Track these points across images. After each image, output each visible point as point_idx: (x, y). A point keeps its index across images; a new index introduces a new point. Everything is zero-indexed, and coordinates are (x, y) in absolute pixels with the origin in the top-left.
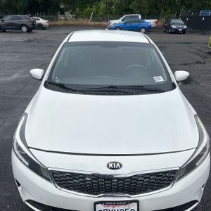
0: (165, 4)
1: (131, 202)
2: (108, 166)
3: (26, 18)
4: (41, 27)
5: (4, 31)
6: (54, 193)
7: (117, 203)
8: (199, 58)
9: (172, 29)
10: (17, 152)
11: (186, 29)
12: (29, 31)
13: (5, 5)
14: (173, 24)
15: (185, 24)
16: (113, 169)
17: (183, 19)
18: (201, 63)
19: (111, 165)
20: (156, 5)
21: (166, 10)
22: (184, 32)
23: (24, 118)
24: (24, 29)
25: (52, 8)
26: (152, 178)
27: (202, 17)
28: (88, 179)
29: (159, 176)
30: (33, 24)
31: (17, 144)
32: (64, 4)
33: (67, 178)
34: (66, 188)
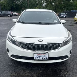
0: (59, 8)
1: (46, 53)
2: (38, 41)
3: (10, 12)
4: (15, 15)
5: (2, 16)
6: (20, 50)
7: (41, 53)
8: (70, 24)
9: (61, 16)
10: (8, 39)
11: (66, 16)
12: (11, 16)
13: (3, 8)
14: (62, 15)
15: (66, 15)
16: (40, 42)
17: (65, 13)
18: (71, 25)
19: (39, 41)
20: (56, 9)
21: (59, 10)
22: (65, 17)
23: (10, 30)
24: (9, 16)
25: (19, 9)
26: (53, 45)
27: (72, 12)
28: (32, 45)
29: (55, 45)
30: (12, 14)
31: (8, 36)
32: (23, 8)
33: (25, 45)
34: (24, 48)
